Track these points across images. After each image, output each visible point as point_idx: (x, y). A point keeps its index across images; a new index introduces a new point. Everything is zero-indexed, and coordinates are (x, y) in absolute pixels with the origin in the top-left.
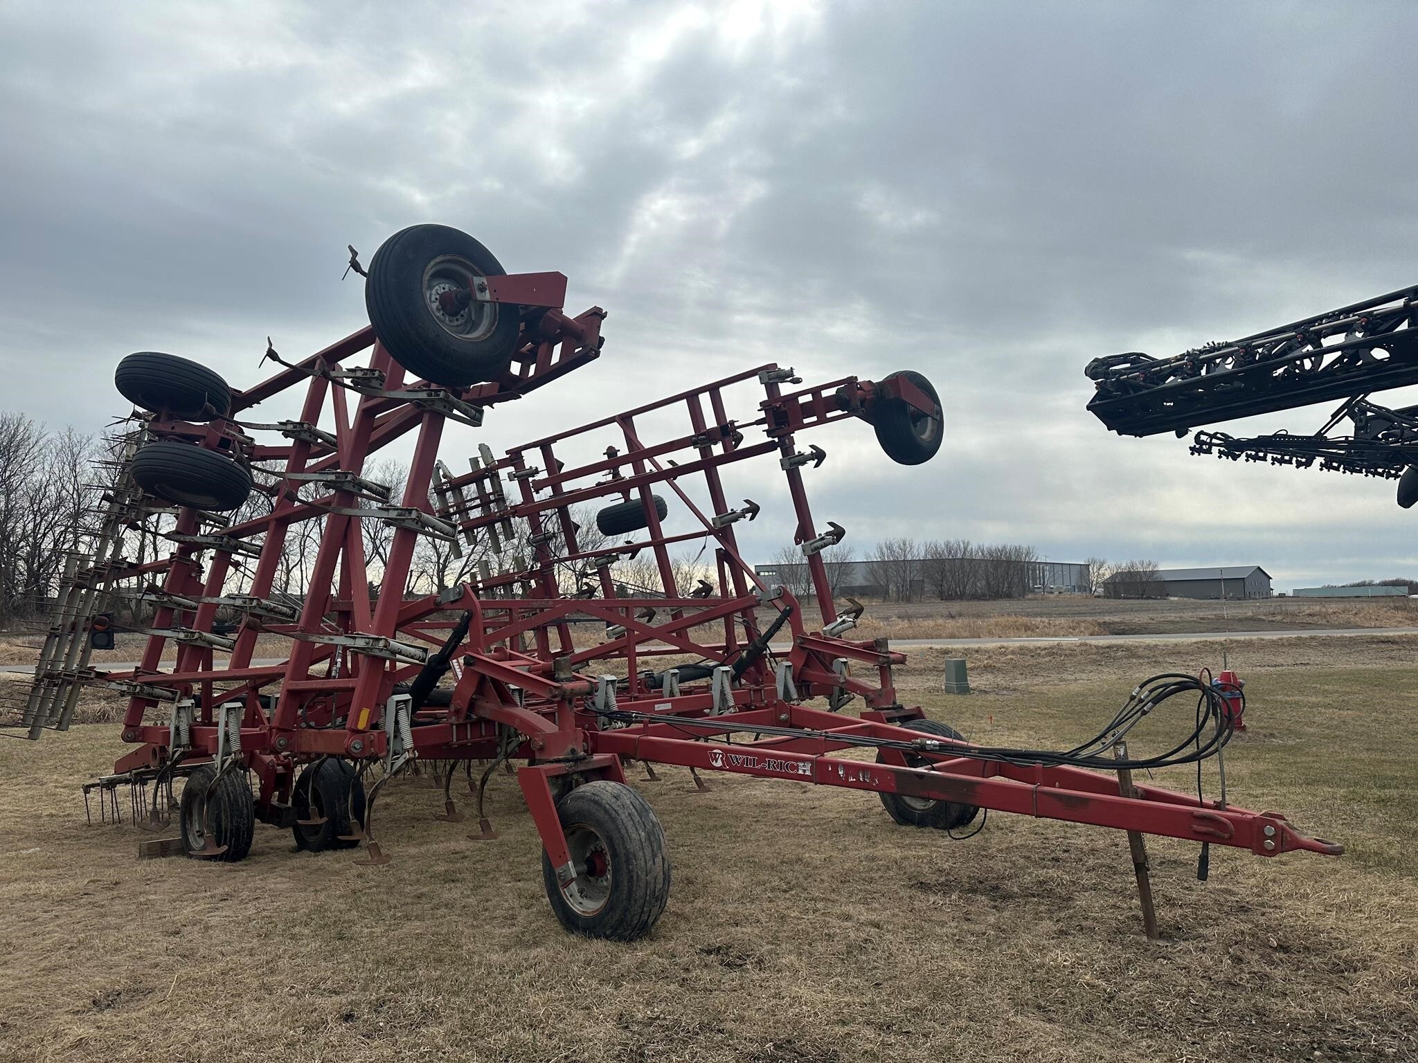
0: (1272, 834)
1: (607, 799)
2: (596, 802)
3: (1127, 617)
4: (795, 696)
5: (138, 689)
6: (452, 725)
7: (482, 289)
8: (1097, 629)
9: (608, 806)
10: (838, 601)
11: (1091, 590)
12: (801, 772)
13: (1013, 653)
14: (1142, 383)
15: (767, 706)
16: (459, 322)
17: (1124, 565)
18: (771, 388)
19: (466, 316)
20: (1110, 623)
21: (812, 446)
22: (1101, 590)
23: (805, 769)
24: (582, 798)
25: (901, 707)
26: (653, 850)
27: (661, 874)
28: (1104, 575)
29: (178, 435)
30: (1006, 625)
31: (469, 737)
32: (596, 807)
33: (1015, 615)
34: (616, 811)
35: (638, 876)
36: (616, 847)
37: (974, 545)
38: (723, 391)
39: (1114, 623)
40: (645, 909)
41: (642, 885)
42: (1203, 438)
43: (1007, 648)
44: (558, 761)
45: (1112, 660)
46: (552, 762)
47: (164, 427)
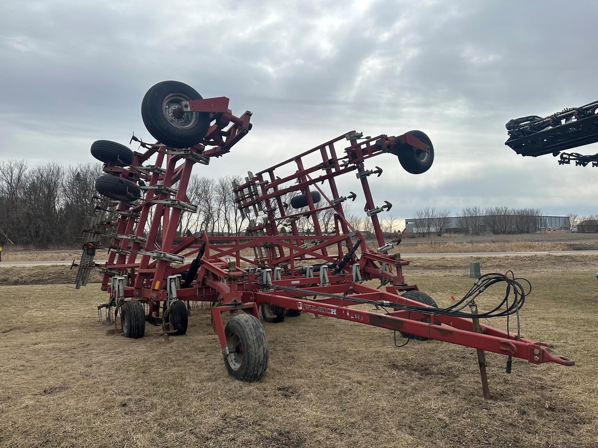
0: (538, 353)
1: (242, 321)
2: (238, 323)
3: (583, 242)
4: (360, 279)
5: (105, 270)
6: (197, 288)
7: (186, 106)
8: (566, 247)
9: (242, 325)
10: (443, 235)
11: (570, 229)
12: (332, 313)
13: (512, 259)
14: (530, 131)
15: (345, 283)
16: (182, 121)
17: (587, 217)
18: (353, 142)
19: (185, 118)
20: (574, 245)
21: (377, 167)
22: (575, 229)
23: (334, 312)
24: (234, 321)
25: (406, 285)
26: (259, 344)
27: (263, 354)
28: (576, 222)
29: (112, 172)
30: (520, 246)
31: (204, 293)
32: (238, 325)
33: (525, 241)
34: (245, 327)
35: (251, 355)
36: (244, 342)
37: (510, 209)
38: (335, 144)
39: (576, 245)
40: (255, 369)
41: (254, 359)
42: (565, 156)
43: (509, 257)
44: (228, 305)
45: (562, 263)
46: (226, 305)
47: (109, 169)
